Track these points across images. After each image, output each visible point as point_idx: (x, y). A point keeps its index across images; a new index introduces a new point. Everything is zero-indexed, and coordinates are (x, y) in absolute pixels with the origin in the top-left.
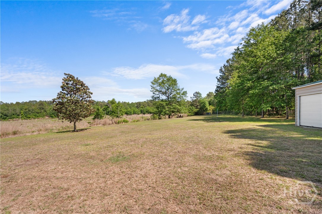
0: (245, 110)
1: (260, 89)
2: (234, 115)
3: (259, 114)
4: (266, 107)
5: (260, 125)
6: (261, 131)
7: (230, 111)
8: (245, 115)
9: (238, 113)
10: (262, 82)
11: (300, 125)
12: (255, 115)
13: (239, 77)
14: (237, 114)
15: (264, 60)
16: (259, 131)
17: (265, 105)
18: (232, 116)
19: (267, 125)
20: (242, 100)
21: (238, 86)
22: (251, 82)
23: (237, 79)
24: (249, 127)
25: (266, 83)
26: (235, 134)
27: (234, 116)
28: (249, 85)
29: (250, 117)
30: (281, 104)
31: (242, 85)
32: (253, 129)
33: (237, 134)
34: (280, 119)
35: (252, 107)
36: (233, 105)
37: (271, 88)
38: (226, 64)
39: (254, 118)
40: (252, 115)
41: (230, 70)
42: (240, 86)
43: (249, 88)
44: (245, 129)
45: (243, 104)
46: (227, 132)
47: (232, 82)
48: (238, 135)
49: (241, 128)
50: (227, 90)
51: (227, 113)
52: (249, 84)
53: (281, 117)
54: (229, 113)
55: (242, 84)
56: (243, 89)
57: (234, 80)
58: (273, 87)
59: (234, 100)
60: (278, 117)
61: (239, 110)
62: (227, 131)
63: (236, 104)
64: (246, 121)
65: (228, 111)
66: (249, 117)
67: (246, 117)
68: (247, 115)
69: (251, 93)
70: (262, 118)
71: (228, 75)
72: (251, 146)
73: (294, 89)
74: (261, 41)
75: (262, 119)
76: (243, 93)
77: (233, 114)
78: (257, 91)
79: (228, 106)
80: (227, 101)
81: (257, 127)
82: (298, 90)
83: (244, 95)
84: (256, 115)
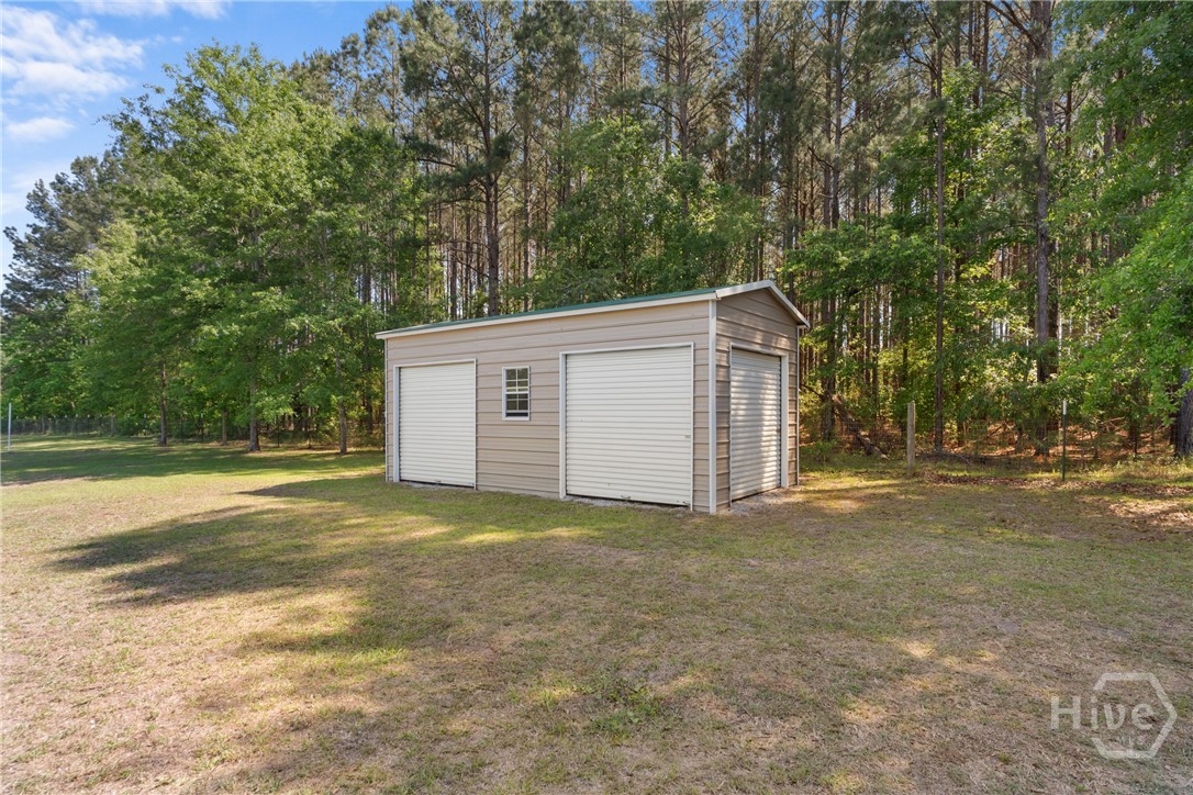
0: (170, 413)
1: (249, 321)
2: (118, 440)
3: (234, 434)
4: (275, 406)
5: (258, 487)
6: (275, 526)
7: (92, 417)
8: (170, 436)
9: (137, 430)
10: (259, 293)
11: (401, 480)
12: (218, 438)
13: (142, 250)
14: (129, 432)
15: (265, 199)
16: (266, 527)
17: (268, 395)
18: (101, 445)
19: (288, 486)
20: (160, 365)
21: (141, 294)
22: (207, 281)
23: (134, 257)
24: (209, 507)
25: (273, 299)
26: (138, 567)
27: (117, 446)
28: (200, 295)
29: (198, 446)
30: (329, 396)
31: (158, 292)
32: (234, 513)
33: (155, 563)
34: (319, 456)
35: (200, 401)
36: (108, 389)
37: (294, 324)
38: (72, 179)
39: (214, 452)
40: (203, 439)
41: (93, 215)
42: (153, 293)
43: (201, 312)
44: (190, 521)
45: (164, 385)
46: (77, 554)
47: (104, 267)
48: (162, 570)
49: (166, 516)
50: (78, 308)
51: (76, 430)
52: (200, 290)
53: (318, 445)
54: (85, 428)
55: (163, 284)
56: (163, 316)
57: (118, 262)
58: (304, 322)
59: (117, 363)
60: (310, 448)
61: (141, 416)
62: (79, 547)
63: (126, 381)
64: (182, 472)
65: (81, 419)
66: (190, 447)
67: (177, 448)
68: (184, 436)
69: (210, 333)
70: (252, 451)
71: (81, 234)
72: (274, 660)
73: (382, 341)
74: (250, 117)
75: (250, 455)
76: (169, 332)
77: (108, 431)
78: (235, 327)
79: (81, 390)
80: (77, 368)
81: (250, 500)
82: (398, 345)
83: (171, 341)
84: (224, 436)
